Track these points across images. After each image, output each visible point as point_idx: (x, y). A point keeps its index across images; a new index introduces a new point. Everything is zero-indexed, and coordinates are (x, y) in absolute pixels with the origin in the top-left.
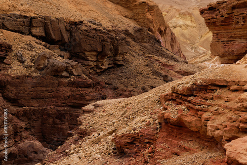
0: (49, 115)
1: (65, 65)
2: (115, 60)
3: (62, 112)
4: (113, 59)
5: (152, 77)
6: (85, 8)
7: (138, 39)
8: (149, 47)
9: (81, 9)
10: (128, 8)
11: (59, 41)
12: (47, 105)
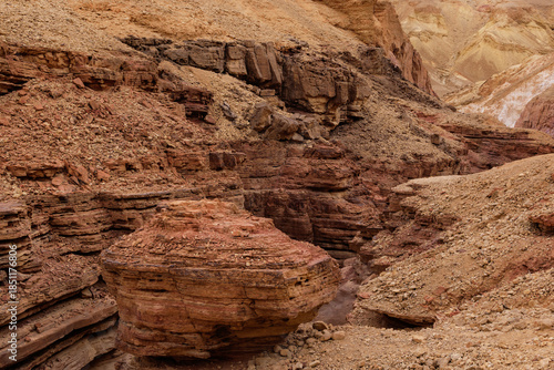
0: (277, 202)
1: (297, 123)
2: (350, 110)
3: (299, 198)
4: (345, 108)
5: (411, 138)
6: (271, 14)
7: (368, 69)
8: (387, 83)
9: (263, 17)
10: (340, 9)
11: (267, 81)
12: (273, 187)
